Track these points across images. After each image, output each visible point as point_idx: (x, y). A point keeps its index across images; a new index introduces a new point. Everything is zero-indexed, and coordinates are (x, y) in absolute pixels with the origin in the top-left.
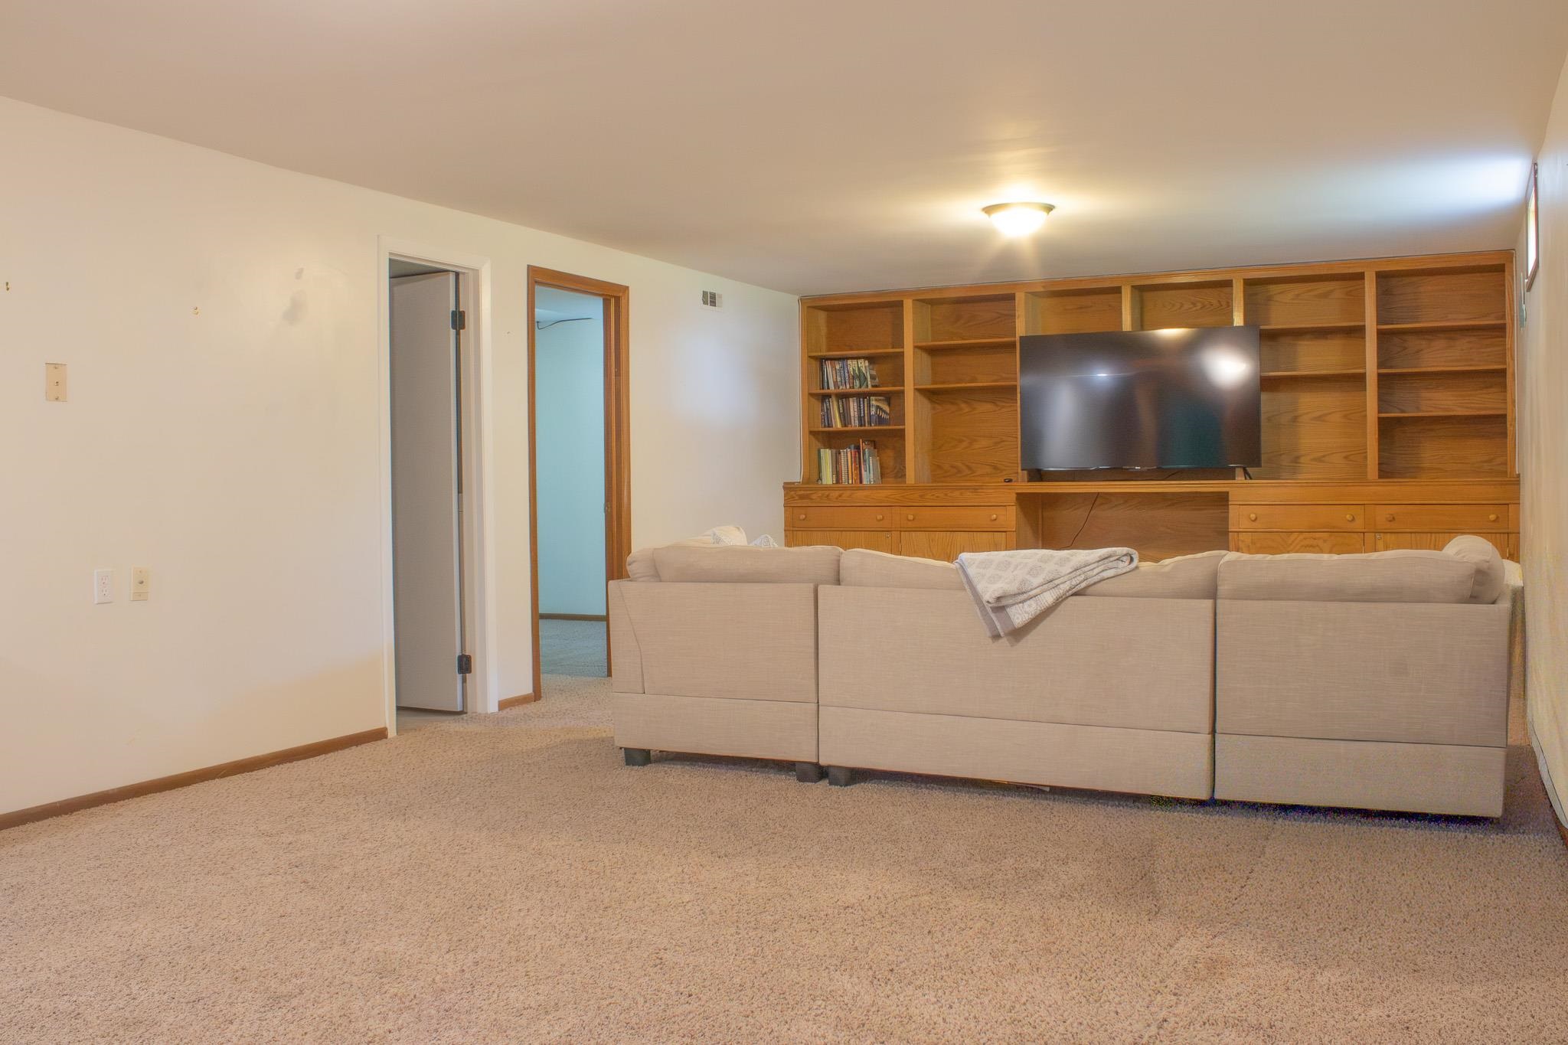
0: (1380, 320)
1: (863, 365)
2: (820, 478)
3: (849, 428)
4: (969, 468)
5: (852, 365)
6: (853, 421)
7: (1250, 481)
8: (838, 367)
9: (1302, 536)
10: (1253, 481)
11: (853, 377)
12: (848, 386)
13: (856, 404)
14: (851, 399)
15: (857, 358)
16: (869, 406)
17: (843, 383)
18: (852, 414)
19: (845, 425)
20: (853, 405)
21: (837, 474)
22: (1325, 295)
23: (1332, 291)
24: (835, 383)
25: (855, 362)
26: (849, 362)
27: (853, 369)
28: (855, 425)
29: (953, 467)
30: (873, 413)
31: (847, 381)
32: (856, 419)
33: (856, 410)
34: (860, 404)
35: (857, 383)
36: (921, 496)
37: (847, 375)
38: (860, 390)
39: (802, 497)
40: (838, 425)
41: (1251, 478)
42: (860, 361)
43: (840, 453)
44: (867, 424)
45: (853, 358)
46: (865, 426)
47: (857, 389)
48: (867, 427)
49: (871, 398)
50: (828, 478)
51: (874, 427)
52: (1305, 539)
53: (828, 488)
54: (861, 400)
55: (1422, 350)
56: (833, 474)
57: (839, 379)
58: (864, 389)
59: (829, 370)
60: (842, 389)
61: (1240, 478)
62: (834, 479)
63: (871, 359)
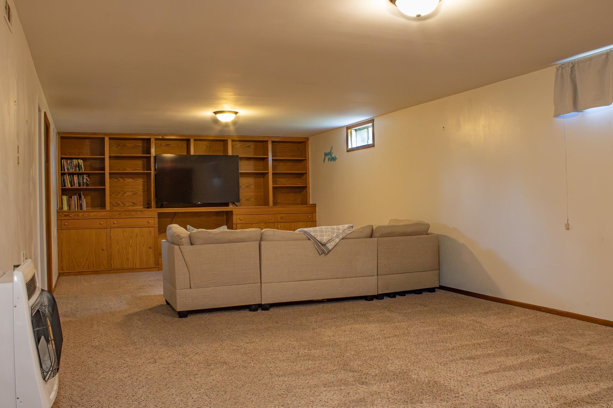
0: (273, 156)
1: (81, 162)
2: (62, 208)
3: (73, 187)
4: (123, 203)
5: (75, 162)
6: (75, 184)
7: (237, 207)
8: (69, 162)
9: (257, 224)
10: (238, 207)
11: (76, 166)
12: (73, 170)
13: (77, 177)
14: (75, 176)
15: (78, 159)
16: (83, 178)
17: (71, 168)
18: (75, 182)
19: (71, 186)
20: (76, 178)
21: (69, 206)
22: (249, 147)
23: (251, 145)
24: (68, 169)
25: (77, 160)
26: (74, 160)
27: (76, 163)
28: (77, 186)
29: (116, 203)
30: (85, 181)
31: (73, 168)
32: (77, 184)
33: (77, 180)
34: (79, 178)
35: (77, 169)
36: (120, 214)
37: (73, 165)
38: (79, 172)
39: (65, 216)
40: (68, 186)
41: (237, 206)
42: (79, 160)
43: (71, 198)
44: (82, 186)
45: (75, 159)
46: (81, 186)
47: (77, 171)
48: (82, 187)
49: (84, 175)
50: (65, 208)
51: (85, 187)
52: (258, 225)
53: (65, 212)
54: (80, 176)
55: (277, 166)
56: (67, 206)
57: (69, 167)
58: (81, 171)
59: (65, 163)
60: (71, 171)
61: (231, 206)
62: (68, 208)
63: (84, 159)
